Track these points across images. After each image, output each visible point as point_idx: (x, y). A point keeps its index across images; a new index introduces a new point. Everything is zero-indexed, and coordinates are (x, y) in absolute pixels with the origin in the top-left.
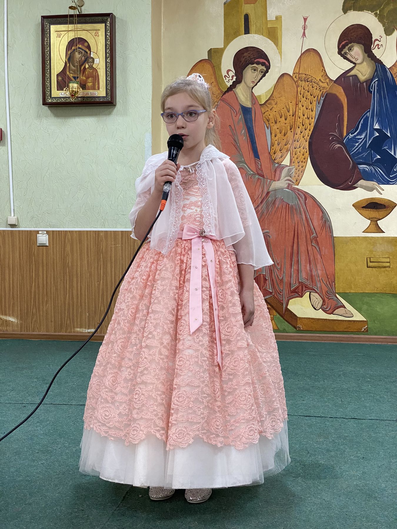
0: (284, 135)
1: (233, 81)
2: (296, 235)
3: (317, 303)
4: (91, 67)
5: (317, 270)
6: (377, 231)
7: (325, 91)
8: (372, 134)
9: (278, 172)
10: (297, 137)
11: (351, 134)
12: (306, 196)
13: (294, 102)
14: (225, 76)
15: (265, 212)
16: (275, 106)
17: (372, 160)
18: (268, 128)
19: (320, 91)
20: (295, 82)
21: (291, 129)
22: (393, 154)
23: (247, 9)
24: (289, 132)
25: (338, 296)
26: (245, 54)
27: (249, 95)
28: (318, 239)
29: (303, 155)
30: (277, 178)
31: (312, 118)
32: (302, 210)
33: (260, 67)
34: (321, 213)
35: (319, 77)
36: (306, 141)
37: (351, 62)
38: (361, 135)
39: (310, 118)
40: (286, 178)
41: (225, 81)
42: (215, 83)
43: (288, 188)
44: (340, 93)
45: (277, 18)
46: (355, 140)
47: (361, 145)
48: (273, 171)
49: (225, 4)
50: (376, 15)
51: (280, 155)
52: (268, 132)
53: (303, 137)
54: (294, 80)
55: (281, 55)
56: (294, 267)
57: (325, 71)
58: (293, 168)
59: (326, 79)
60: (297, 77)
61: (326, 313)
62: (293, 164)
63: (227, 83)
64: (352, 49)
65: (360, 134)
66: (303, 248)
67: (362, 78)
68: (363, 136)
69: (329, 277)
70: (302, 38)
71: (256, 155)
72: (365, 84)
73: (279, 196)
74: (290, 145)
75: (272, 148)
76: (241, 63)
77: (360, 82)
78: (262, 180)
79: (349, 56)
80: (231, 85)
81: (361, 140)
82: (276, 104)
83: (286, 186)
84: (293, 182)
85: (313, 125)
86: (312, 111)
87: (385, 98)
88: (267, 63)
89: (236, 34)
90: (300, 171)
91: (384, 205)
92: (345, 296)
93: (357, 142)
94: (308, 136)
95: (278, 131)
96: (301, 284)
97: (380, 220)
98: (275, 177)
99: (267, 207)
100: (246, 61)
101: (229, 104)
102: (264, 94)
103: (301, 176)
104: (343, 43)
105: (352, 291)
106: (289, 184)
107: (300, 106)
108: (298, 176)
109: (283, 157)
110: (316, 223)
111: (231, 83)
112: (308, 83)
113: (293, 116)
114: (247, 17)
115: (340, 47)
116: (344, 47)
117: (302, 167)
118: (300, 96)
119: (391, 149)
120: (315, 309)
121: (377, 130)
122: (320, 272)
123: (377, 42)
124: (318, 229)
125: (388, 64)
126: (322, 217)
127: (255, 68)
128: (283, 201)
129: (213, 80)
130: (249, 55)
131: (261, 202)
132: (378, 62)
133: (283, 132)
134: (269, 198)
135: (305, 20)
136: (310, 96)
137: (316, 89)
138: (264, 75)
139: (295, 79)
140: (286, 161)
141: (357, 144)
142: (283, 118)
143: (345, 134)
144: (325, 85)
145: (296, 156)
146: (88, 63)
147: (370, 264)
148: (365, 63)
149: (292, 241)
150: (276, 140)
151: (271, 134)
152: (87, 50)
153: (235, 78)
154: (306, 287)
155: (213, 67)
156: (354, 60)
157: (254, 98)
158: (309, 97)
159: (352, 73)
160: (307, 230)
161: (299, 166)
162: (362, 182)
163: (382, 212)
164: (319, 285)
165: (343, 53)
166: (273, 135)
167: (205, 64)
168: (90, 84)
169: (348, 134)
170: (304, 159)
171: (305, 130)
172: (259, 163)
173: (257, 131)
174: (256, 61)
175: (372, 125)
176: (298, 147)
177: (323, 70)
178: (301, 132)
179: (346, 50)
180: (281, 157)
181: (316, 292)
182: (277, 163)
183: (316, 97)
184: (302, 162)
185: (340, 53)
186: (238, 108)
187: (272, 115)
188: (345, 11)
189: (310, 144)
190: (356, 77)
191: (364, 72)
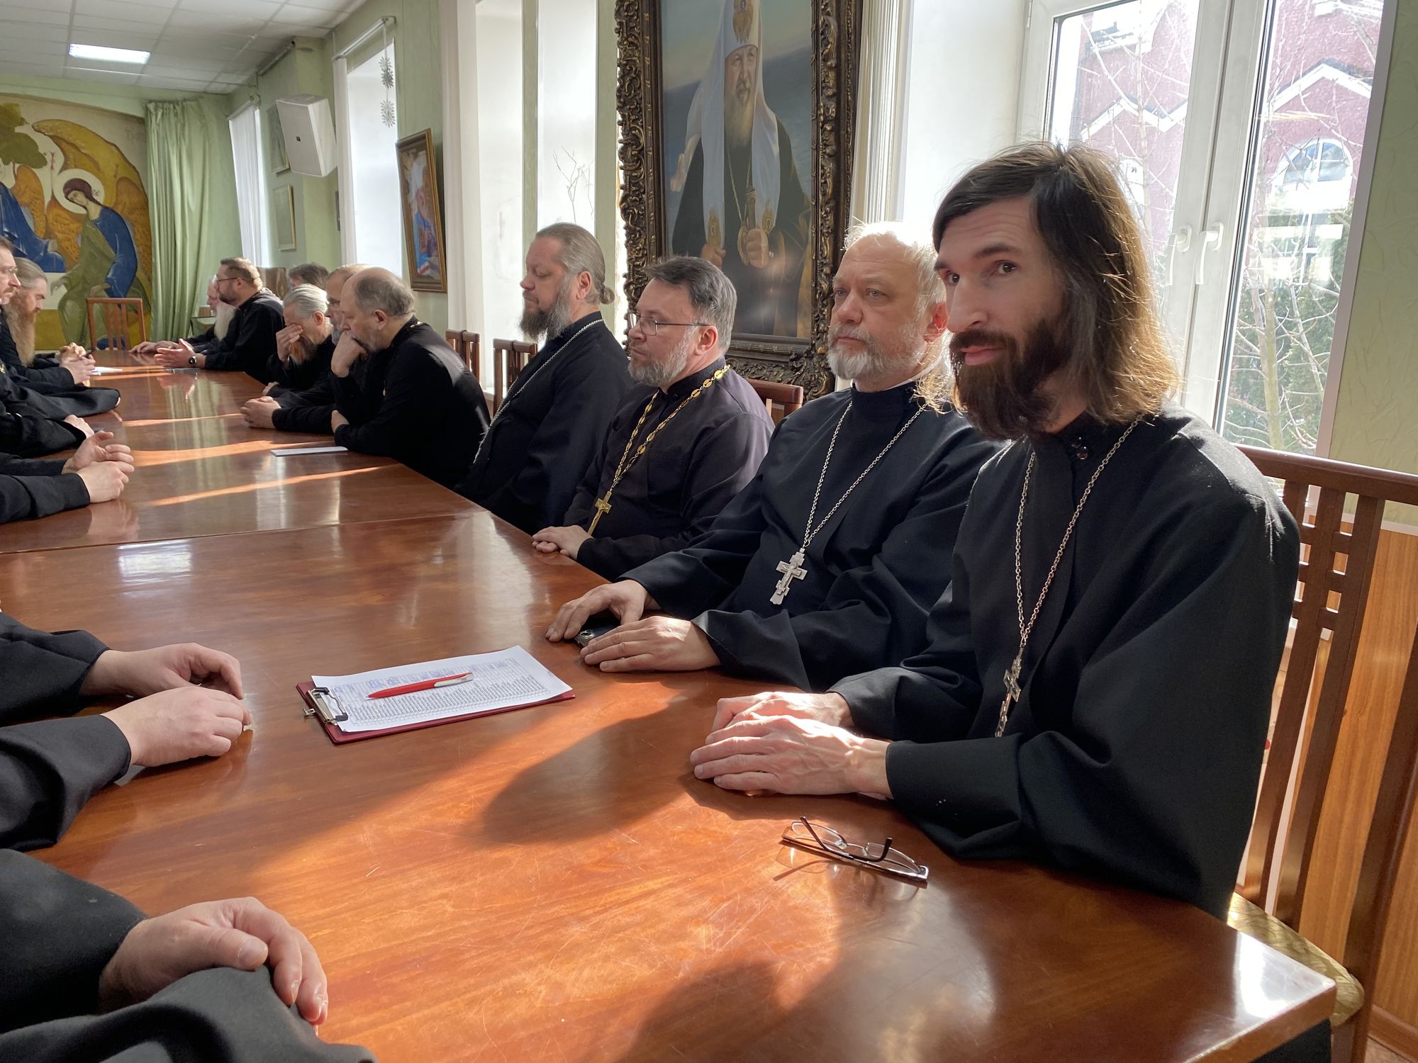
22: (21, 250)
119: (19, 247)
121: (6, 232)
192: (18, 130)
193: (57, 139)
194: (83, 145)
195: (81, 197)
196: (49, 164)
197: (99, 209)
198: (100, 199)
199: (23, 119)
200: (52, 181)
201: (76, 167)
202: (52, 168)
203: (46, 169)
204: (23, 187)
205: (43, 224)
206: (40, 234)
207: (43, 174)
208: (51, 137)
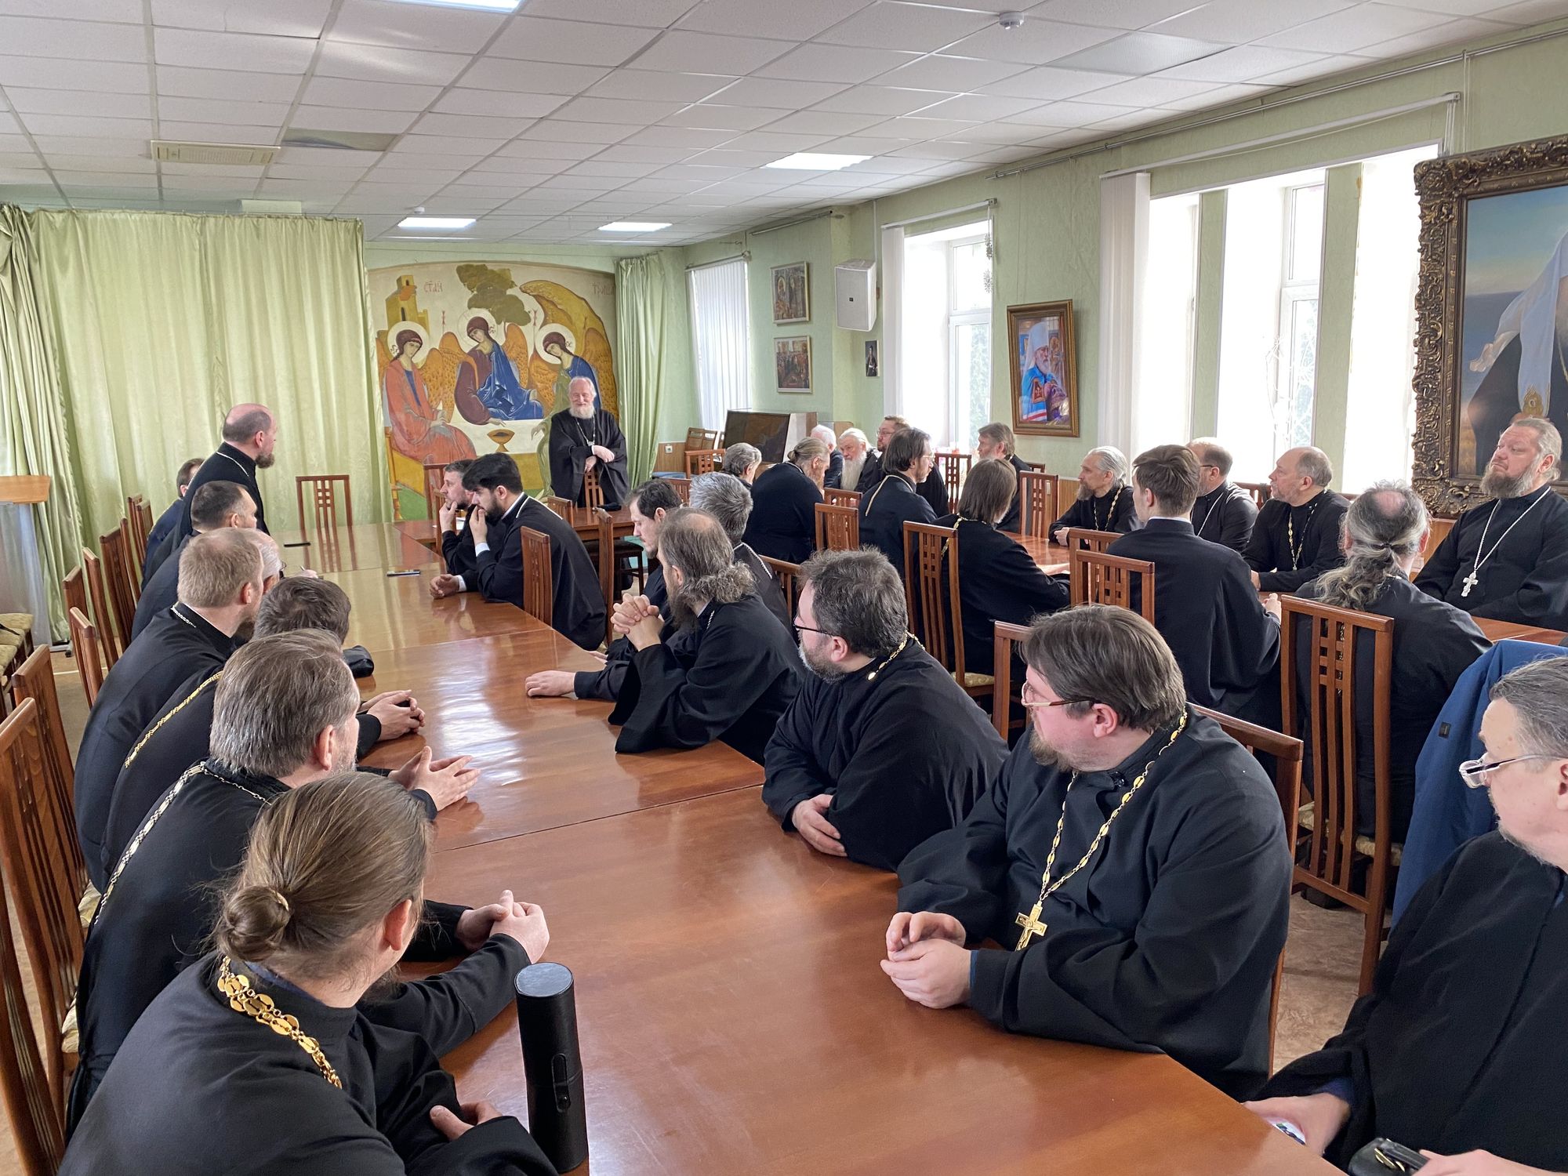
8: (495, 388)
11: (481, 388)
12: (456, 429)
13: (442, 367)
15: (429, 442)
17: (496, 405)
20: (441, 354)
22: (508, 401)
23: (403, 304)
24: (440, 387)
26: (404, 335)
27: (410, 363)
30: (435, 418)
33: (416, 344)
34: (466, 440)
35: (456, 351)
37: (477, 341)
40: (441, 418)
43: (442, 425)
44: (471, 361)
45: (424, 311)
46: (484, 392)
47: (488, 395)
48: (431, 414)
49: (387, 302)
58: (445, 411)
60: (442, 351)
64: (477, 333)
65: (487, 388)
67: (485, 352)
68: (489, 390)
70: (443, 325)
71: (419, 403)
72: (487, 355)
73: (438, 431)
74: (442, 396)
76: (402, 341)
77: (484, 355)
78: (425, 421)
79: (475, 338)
80: (396, 356)
81: (488, 392)
82: (429, 368)
84: (446, 421)
87: (501, 365)
88: (420, 341)
90: (450, 413)
91: (507, 434)
93: (486, 393)
97: (505, 443)
98: (433, 418)
99: (430, 439)
100: (406, 340)
101: (396, 369)
104: (470, 329)
106: (444, 422)
107: (446, 370)
109: (438, 404)
110: (464, 448)
112: (450, 355)
113: (442, 377)
114: (403, 310)
115: (469, 331)
116: (471, 331)
118: (445, 364)
119: (507, 398)
121: (497, 386)
124: (466, 451)
126: (468, 444)
127: (412, 344)
128: (441, 434)
130: (407, 335)
131: (426, 436)
132: (494, 341)
134: (430, 433)
135: (444, 313)
138: (419, 349)
141: (486, 395)
142: (435, 378)
143: (477, 389)
148: (486, 342)
153: (398, 350)
155: (382, 343)
157: (413, 365)
159: (478, 349)
160: (459, 453)
162: (491, 419)
163: (506, 438)
165: (471, 335)
169: (479, 389)
172: (421, 409)
173: (417, 387)
174: (412, 339)
175: (494, 382)
177: (459, 346)
179: (472, 333)
182: (434, 409)
185: (469, 335)
186: (402, 372)
188: (470, 308)
189: (456, 396)
190: (481, 351)
191: (486, 348)
192: (509, 292)
193: (539, 298)
194: (560, 301)
195: (557, 349)
196: (533, 321)
197: (571, 358)
198: (572, 350)
199: (513, 282)
200: (534, 335)
201: (553, 322)
202: (535, 324)
203: (530, 325)
204: (511, 344)
205: (526, 375)
206: (524, 386)
207: (527, 330)
208: (534, 296)
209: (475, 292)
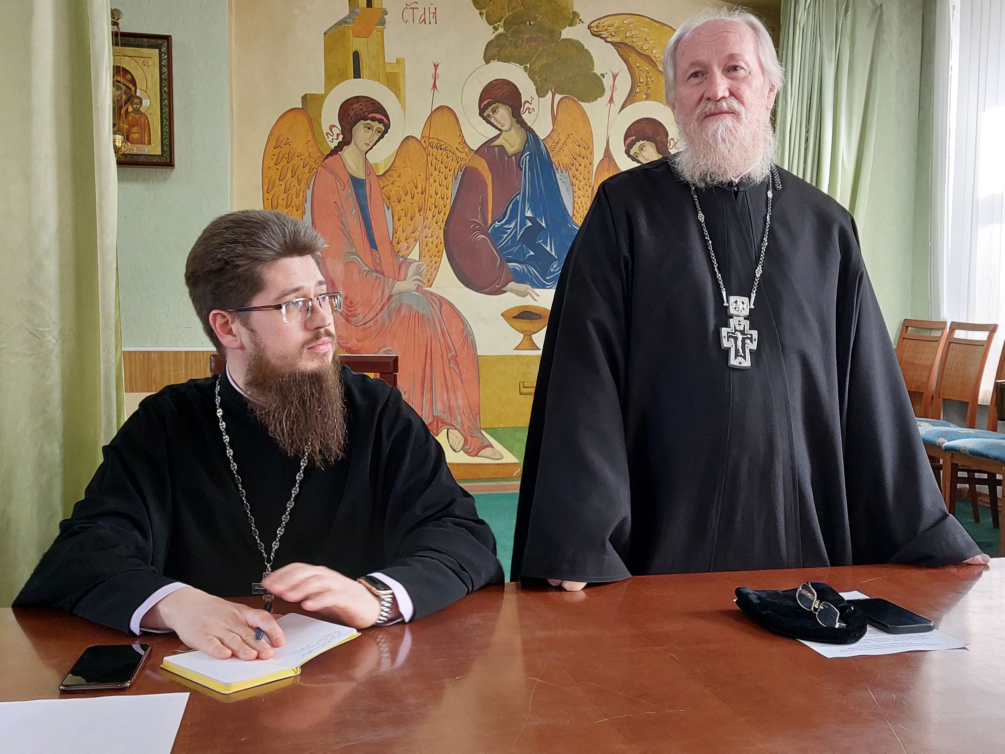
0: (411, 220)
1: (338, 141)
2: (429, 354)
3: (458, 442)
4: (137, 111)
5: (456, 399)
6: (531, 348)
7: (463, 163)
8: (523, 223)
9: (403, 268)
10: (427, 222)
11: (498, 222)
12: (442, 302)
13: (423, 176)
14: (327, 134)
15: (387, 323)
16: (398, 179)
17: (524, 257)
18: (388, 208)
19: (458, 163)
20: (425, 149)
21: (419, 212)
22: (548, 249)
23: (357, 44)
24: (417, 215)
25: (483, 432)
26: (355, 106)
27: (361, 162)
28: (457, 358)
29: (437, 247)
30: (402, 276)
31: (447, 199)
32: (436, 320)
33: (376, 125)
34: (461, 324)
35: (455, 144)
36: (440, 229)
37: (496, 128)
38: (510, 224)
39: (445, 198)
40: (416, 277)
41: (328, 140)
42: (312, 142)
43: (417, 290)
44: (482, 166)
45: (398, 61)
46: (501, 230)
47: (509, 237)
48: (396, 267)
49: (325, 34)
50: (525, 68)
51: (406, 245)
52: (389, 214)
53: (436, 223)
54: (423, 147)
55: (404, 111)
56: (427, 396)
57: (463, 136)
58: (424, 264)
59: (464, 148)
60: (427, 142)
61: (469, 455)
62: (423, 259)
63: (329, 143)
64: (497, 111)
65: (508, 222)
66: (437, 371)
67: (510, 150)
68: (512, 226)
69: (472, 408)
70: (432, 91)
71: (373, 245)
72: (513, 158)
73: (406, 301)
74: (419, 233)
75: (395, 236)
76: (350, 117)
77: (508, 156)
78: (382, 279)
79: (492, 120)
80: (335, 147)
81: (510, 231)
82: (399, 176)
83: (414, 288)
84: (424, 283)
85: (448, 207)
86: (447, 189)
87: (538, 177)
88: (385, 120)
89: (342, 77)
90: (433, 269)
91: (540, 315)
92: (493, 432)
93: (506, 233)
94: (443, 222)
95: (402, 213)
96: (437, 419)
97: (534, 333)
98: (399, 275)
99: (390, 316)
100: (357, 115)
101: (333, 173)
102: (383, 162)
103: (434, 275)
104: (485, 102)
105: (502, 426)
106: (418, 286)
107: (432, 181)
108: (431, 275)
110: (455, 337)
111: (336, 143)
112: (442, 151)
113: (422, 194)
114: (356, 55)
115: (482, 107)
116: (486, 107)
117: (435, 263)
118: (432, 169)
119: (546, 244)
120: (455, 451)
121: (529, 218)
122: (460, 402)
123: (527, 105)
124: (458, 346)
125: (542, 136)
126: (463, 330)
127: (369, 126)
128: (411, 308)
129: (310, 138)
130: (361, 107)
131: (382, 309)
132: (529, 130)
133: (410, 215)
134: (391, 303)
135: (436, 66)
136: (445, 169)
137: (452, 160)
138: (382, 137)
139: (424, 144)
140: (414, 255)
141: (505, 236)
142: (409, 196)
143: (490, 222)
144: (463, 155)
145: (427, 249)
146: (132, 104)
147: (524, 390)
148: (513, 131)
149: (423, 361)
150: (400, 226)
151: (393, 217)
152: (131, 86)
153: (341, 137)
154: (442, 423)
155: (310, 119)
156: (499, 126)
157: (368, 167)
158: (443, 170)
159: (498, 142)
160: (443, 348)
161: (431, 262)
162: (512, 285)
164: (459, 419)
165: (485, 114)
166: (396, 218)
167: (298, 115)
168: (135, 136)
169: (493, 222)
170: (438, 252)
171: (439, 213)
172: (376, 256)
173: (373, 210)
174: (370, 116)
175: (523, 212)
176: (430, 236)
177: (460, 135)
178: (434, 217)
179: (489, 111)
180: (408, 248)
181: (456, 429)
182: (402, 257)
183: (452, 171)
184: (435, 256)
185: (481, 114)
186: (346, 179)
187: (393, 191)
188: (487, 60)
189: (445, 233)
190: (501, 147)
191: (513, 142)
192: (567, 33)
193: (623, 48)
195: (650, 152)
196: (608, 94)
199: (575, 14)
200: (609, 121)
201: (648, 97)
202: (611, 100)
203: (603, 101)
204: (563, 138)
207: (595, 110)
208: (613, 43)
209: (501, 30)
